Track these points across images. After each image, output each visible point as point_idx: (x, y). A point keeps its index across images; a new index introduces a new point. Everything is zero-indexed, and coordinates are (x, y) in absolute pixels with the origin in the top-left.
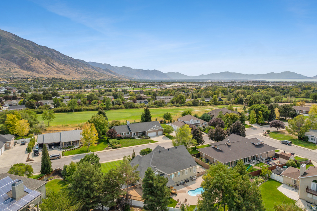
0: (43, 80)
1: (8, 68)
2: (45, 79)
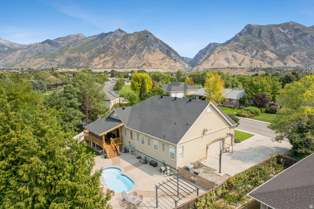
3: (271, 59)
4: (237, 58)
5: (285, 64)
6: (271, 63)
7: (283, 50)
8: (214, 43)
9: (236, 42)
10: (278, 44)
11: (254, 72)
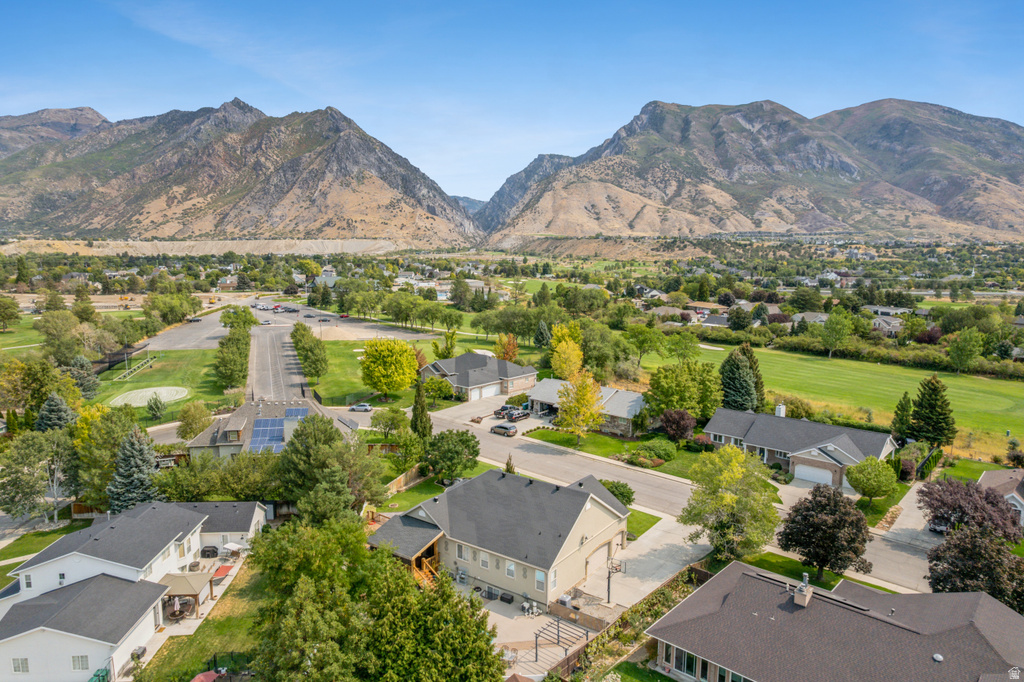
1: (900, 216)
3: (718, 208)
4: (622, 205)
5: (758, 223)
6: (719, 221)
7: (751, 182)
8: (552, 156)
9: (617, 153)
10: (736, 164)
11: (673, 251)
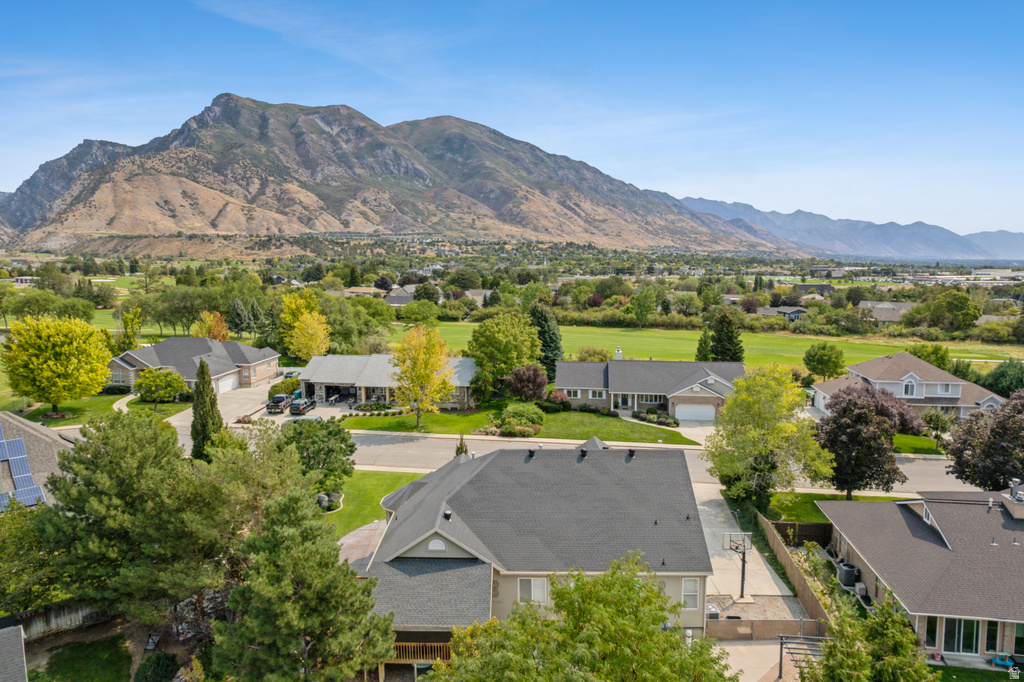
0: (541, 249)
1: (468, 219)
2: (547, 246)
3: (305, 208)
4: (201, 202)
5: (346, 224)
6: (307, 221)
7: (334, 184)
9: (188, 146)
10: (318, 165)
11: (269, 249)
